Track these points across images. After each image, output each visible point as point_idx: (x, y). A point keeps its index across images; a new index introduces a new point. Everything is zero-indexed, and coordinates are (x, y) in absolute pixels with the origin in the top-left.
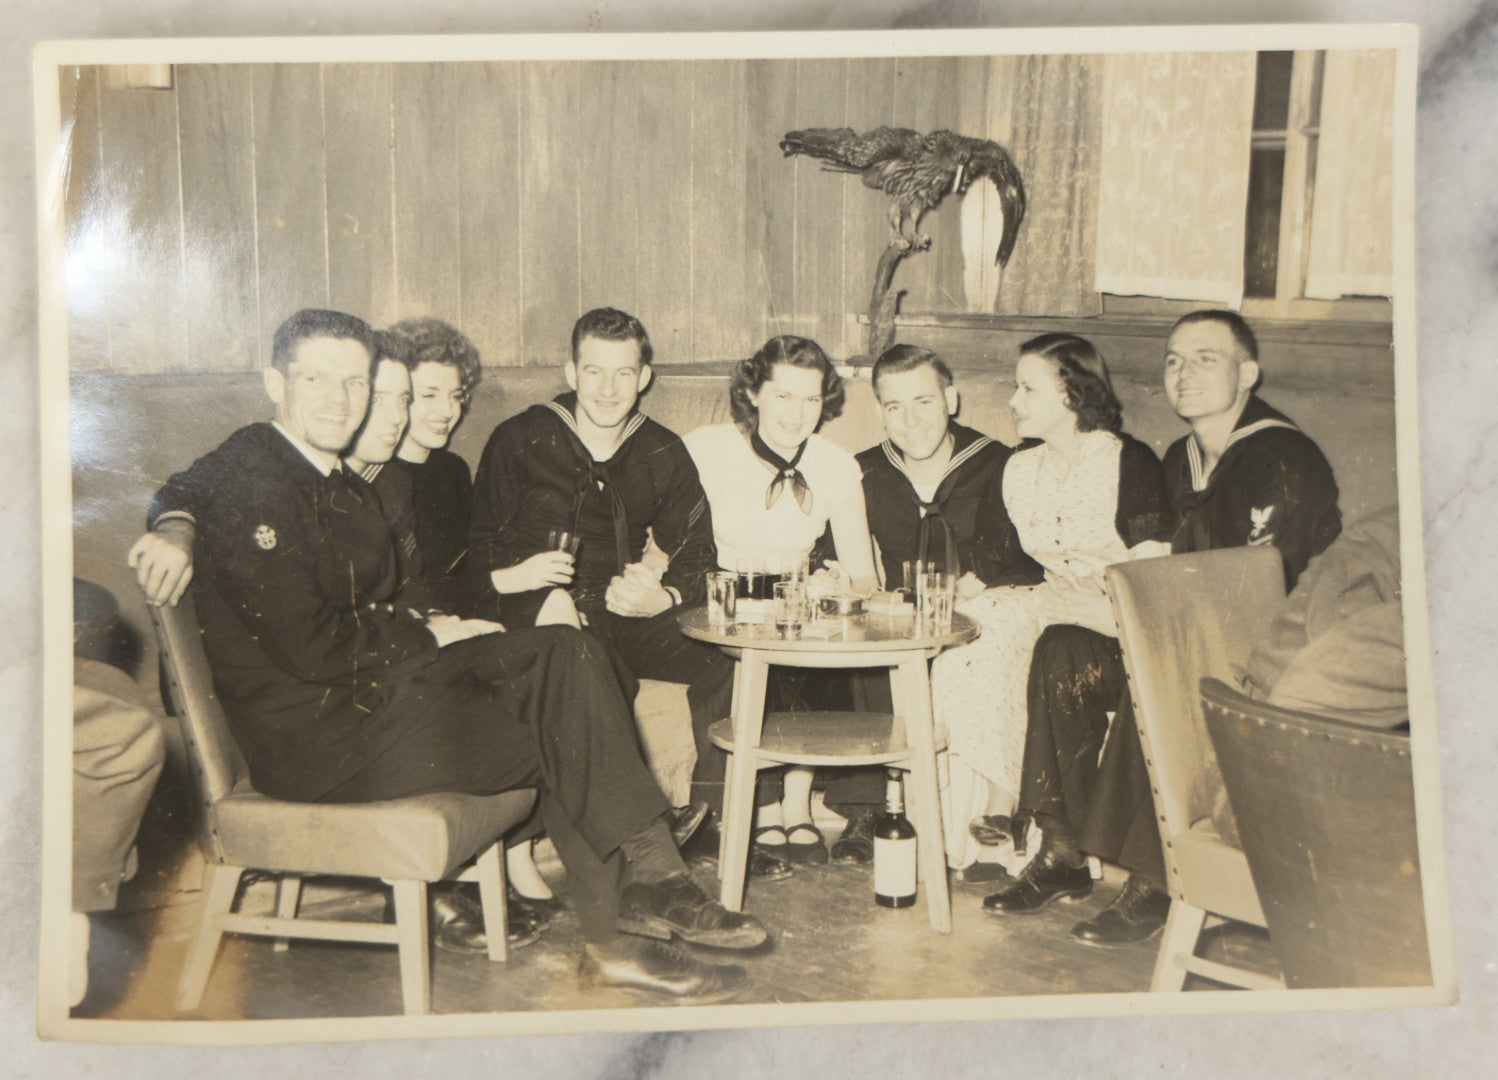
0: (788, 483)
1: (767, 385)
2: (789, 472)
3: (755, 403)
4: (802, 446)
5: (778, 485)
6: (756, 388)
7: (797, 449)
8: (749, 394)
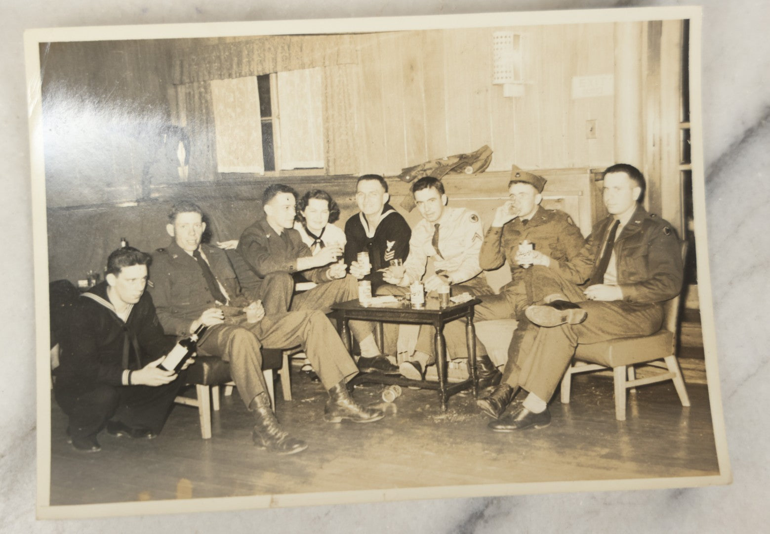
0: (318, 245)
1: (307, 208)
2: (318, 241)
3: (304, 216)
4: (324, 229)
5: (314, 246)
6: (303, 210)
7: (321, 230)
8: (301, 212)
